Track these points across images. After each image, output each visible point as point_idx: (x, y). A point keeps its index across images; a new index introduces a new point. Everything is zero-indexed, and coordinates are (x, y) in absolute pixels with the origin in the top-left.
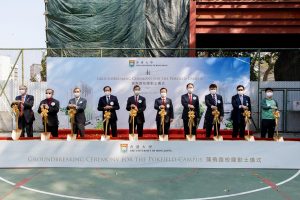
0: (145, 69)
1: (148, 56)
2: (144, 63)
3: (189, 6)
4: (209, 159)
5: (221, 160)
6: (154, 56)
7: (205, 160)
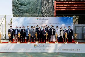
0: (41, 21)
1: (42, 17)
2: (41, 19)
3: (54, 3)
4: (63, 50)
5: (67, 50)
6: (44, 17)
7: (62, 50)
